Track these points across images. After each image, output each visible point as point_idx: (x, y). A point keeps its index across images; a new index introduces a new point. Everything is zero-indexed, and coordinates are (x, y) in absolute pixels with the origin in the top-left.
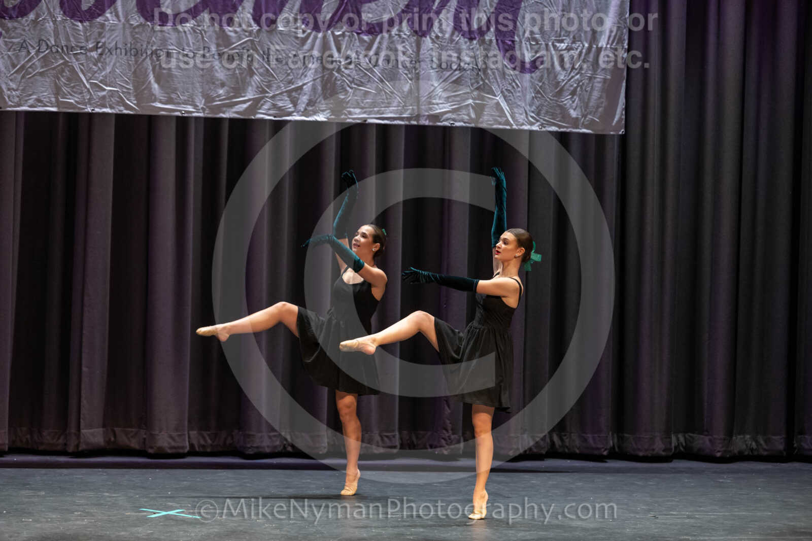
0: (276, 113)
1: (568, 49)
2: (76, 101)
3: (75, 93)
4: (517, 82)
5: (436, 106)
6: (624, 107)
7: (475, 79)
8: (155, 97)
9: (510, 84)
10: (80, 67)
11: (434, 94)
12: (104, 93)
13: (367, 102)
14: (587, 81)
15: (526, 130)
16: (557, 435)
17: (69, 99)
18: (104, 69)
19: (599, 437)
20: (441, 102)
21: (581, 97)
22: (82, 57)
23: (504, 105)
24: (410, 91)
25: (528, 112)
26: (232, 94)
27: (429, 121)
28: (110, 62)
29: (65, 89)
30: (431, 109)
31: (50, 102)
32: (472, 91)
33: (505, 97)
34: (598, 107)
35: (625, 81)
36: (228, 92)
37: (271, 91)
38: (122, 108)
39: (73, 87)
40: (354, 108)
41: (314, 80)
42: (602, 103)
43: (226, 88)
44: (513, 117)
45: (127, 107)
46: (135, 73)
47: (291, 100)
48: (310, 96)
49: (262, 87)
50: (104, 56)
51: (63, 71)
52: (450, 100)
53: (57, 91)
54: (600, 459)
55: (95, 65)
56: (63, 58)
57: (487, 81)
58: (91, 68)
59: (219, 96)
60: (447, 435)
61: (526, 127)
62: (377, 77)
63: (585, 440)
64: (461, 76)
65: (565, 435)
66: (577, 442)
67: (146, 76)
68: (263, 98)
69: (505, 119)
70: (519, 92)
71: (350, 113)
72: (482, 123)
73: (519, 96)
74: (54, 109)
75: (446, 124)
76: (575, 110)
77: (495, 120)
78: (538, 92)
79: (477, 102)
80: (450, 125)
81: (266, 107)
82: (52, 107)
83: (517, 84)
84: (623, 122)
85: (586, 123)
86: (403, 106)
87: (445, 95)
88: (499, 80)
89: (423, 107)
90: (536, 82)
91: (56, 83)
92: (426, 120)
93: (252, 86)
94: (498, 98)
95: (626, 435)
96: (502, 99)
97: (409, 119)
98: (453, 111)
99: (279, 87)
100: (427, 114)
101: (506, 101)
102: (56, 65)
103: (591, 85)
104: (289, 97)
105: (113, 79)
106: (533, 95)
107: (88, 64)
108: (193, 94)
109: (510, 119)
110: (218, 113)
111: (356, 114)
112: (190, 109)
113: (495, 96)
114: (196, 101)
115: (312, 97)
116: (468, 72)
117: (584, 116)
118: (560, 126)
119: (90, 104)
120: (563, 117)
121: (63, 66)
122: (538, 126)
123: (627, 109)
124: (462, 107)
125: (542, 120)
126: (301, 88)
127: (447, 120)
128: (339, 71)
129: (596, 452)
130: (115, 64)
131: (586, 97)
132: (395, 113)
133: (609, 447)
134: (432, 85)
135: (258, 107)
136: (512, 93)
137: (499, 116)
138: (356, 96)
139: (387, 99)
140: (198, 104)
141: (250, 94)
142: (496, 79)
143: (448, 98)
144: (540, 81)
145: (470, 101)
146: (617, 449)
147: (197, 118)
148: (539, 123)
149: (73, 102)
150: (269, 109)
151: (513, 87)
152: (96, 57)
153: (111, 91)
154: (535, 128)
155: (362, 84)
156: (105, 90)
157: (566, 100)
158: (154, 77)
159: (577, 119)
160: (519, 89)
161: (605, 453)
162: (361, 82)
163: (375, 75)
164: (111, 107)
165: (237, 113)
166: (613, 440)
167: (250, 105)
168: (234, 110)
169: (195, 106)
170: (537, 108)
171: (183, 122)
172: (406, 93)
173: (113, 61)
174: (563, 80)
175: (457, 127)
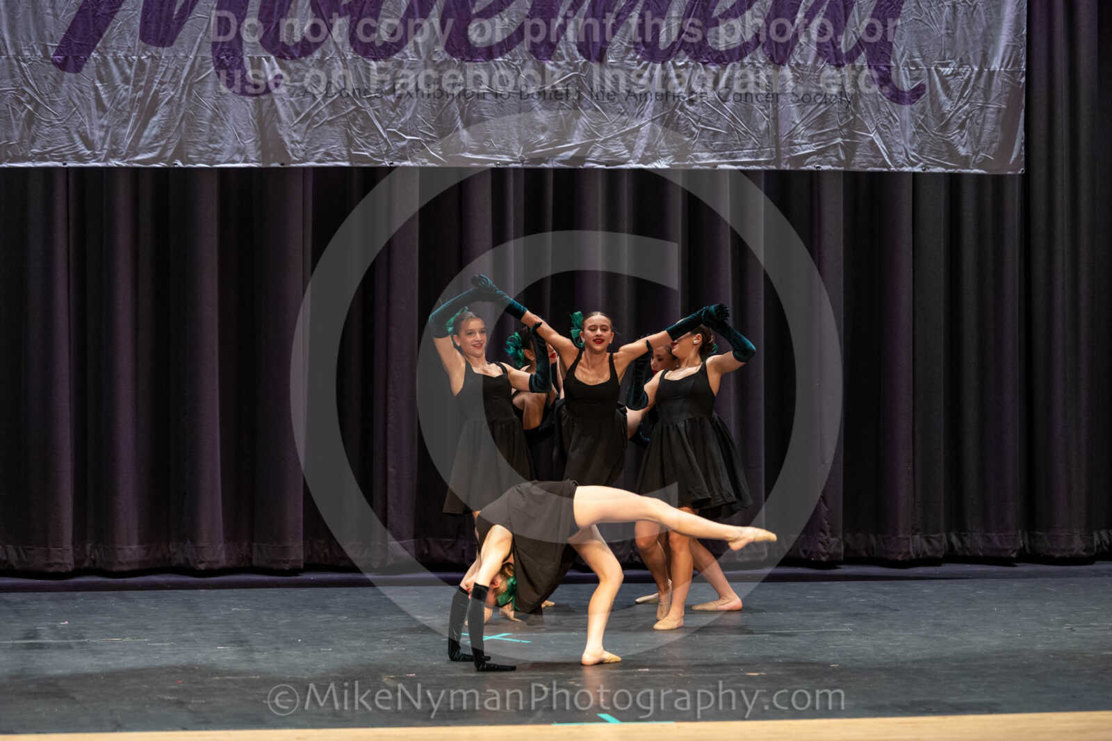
0: (608, 161)
1: (955, 74)
2: (371, 154)
3: (370, 144)
4: (895, 115)
5: (798, 147)
6: (1023, 141)
7: (845, 113)
8: (465, 147)
9: (886, 118)
10: (375, 115)
11: (796, 132)
12: (404, 143)
13: (717, 145)
14: (978, 112)
15: (907, 172)
16: (956, 534)
17: (363, 151)
18: (403, 115)
19: (1006, 536)
20: (803, 141)
21: (971, 130)
22: (377, 102)
23: (879, 143)
24: (767, 130)
25: (909, 151)
26: (555, 140)
27: (791, 166)
28: (410, 106)
29: (358, 141)
30: (792, 151)
31: (341, 155)
32: (841, 128)
33: (880, 134)
34: (992, 142)
35: (1023, 111)
36: (551, 138)
37: (601, 134)
38: (425, 160)
39: (367, 137)
40: (702, 152)
41: (653, 120)
42: (997, 137)
43: (548, 133)
44: (891, 158)
45: (432, 159)
46: (439, 119)
47: (625, 145)
48: (649, 139)
49: (591, 131)
50: (402, 101)
51: (356, 119)
52: (815, 139)
53: (350, 142)
54: (1008, 562)
55: (393, 111)
56: (356, 104)
57: (858, 115)
58: (387, 115)
59: (540, 142)
60: (825, 538)
61: (906, 169)
62: (728, 114)
63: (989, 540)
64: (827, 111)
65: (965, 535)
66: (981, 543)
67: (453, 121)
68: (592, 143)
69: (881, 160)
70: (897, 126)
71: (697, 158)
72: (854, 165)
73: (897, 132)
74: (346, 164)
75: (811, 167)
76: (964, 146)
77: (870, 162)
78: (920, 127)
79: (848, 140)
80: (815, 169)
81: (596, 154)
82: (343, 161)
83: (894, 118)
84: (1023, 160)
85: (977, 162)
86: (760, 148)
87: (810, 133)
88: (873, 114)
89: (783, 149)
90: (918, 115)
91: (347, 133)
92: (786, 164)
93: (579, 129)
94: (872, 135)
95: (1038, 533)
96: (877, 136)
97: (767, 163)
98: (818, 153)
99: (611, 130)
100: (787, 156)
101: (881, 138)
102: (346, 111)
103: (982, 116)
104: (623, 141)
105: (414, 127)
106: (914, 130)
107: (384, 110)
108: (508, 141)
109: (888, 160)
110: (540, 163)
111: (704, 159)
112: (506, 159)
113: (870, 133)
114: (513, 149)
115: (651, 141)
116: (836, 106)
117: (976, 153)
118: (947, 167)
119: (388, 157)
120: (950, 156)
121: (355, 113)
122: (922, 167)
123: (1028, 143)
124: (829, 147)
125: (925, 160)
126: (637, 129)
127: (811, 163)
128: (682, 108)
129: (1003, 555)
130: (416, 109)
131: (978, 131)
132: (750, 157)
133: (1018, 548)
134: (794, 122)
135: (587, 154)
136: (888, 128)
137: (873, 157)
138: (703, 138)
139: (740, 140)
140: (515, 153)
141: (577, 139)
142: (870, 113)
143: (813, 136)
144: (922, 114)
145: (839, 140)
146: (1028, 551)
147: (516, 169)
148: (922, 164)
149: (367, 153)
150: (600, 156)
151: (890, 122)
152: (393, 101)
153: (412, 140)
154: (917, 169)
155: (709, 123)
156: (405, 139)
157: (954, 135)
158: (462, 122)
159: (967, 157)
160: (897, 124)
161: (1014, 555)
162: (709, 121)
163: (725, 111)
164: (413, 161)
165: (561, 162)
166: (1023, 538)
167: (577, 152)
168: (558, 159)
169: (512, 155)
170: (919, 145)
171: (499, 174)
172: (762, 133)
173: (414, 105)
174: (950, 112)
175: (823, 171)
